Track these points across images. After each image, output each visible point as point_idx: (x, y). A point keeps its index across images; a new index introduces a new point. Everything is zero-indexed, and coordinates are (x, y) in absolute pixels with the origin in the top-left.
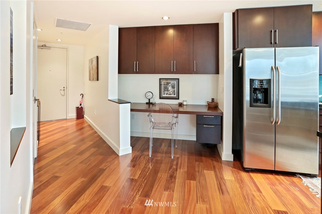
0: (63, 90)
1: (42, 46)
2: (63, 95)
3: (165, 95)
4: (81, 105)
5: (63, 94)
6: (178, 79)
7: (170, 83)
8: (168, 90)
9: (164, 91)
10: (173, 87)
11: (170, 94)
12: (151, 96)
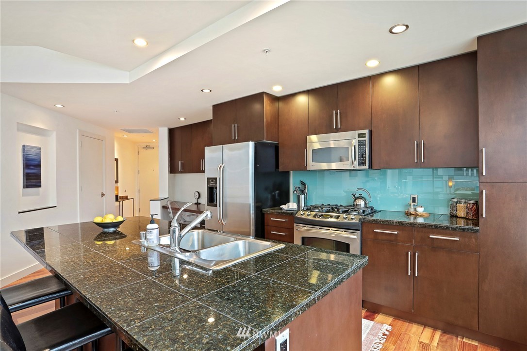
1: (147, 147)
12: (198, 196)
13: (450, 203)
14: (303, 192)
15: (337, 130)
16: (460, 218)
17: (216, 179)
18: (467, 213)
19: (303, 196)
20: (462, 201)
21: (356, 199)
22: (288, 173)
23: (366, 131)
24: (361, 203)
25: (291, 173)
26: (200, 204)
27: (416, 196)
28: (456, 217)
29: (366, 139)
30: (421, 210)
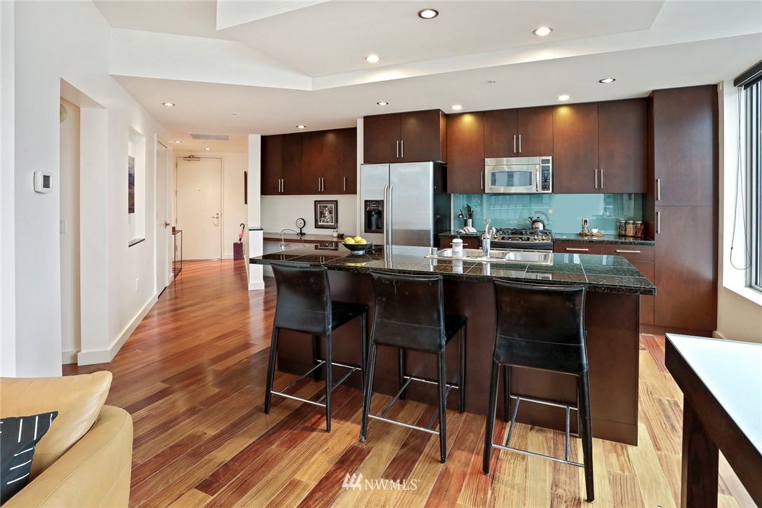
0: (217, 218)
1: (189, 157)
2: (217, 226)
3: (322, 223)
4: (240, 240)
5: (216, 223)
6: (337, 201)
7: (327, 206)
8: (324, 217)
9: (321, 217)
10: (330, 212)
11: (328, 222)
12: (303, 224)
13: (618, 224)
14: (471, 216)
15: (518, 155)
16: (629, 236)
17: (383, 201)
18: (636, 232)
19: (471, 220)
20: (631, 222)
21: (534, 222)
22: (450, 195)
23: (550, 158)
24: (541, 226)
25: (452, 195)
26: (304, 234)
27: (588, 219)
28: (625, 236)
29: (550, 165)
30: (595, 231)
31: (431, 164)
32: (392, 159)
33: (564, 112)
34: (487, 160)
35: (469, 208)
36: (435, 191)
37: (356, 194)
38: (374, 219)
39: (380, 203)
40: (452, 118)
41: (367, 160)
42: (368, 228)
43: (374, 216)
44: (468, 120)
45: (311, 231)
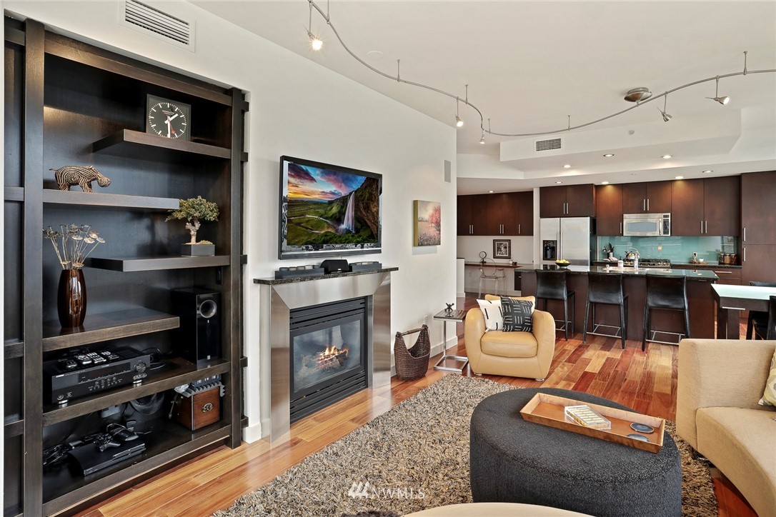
3: (499, 255)
6: (510, 240)
7: (503, 244)
8: (501, 251)
9: (498, 251)
10: (505, 248)
11: (503, 254)
13: (720, 256)
14: (612, 251)
15: (646, 212)
16: (727, 263)
17: (557, 241)
18: (731, 261)
19: (612, 253)
20: (728, 255)
23: (669, 214)
26: (485, 262)
27: (696, 253)
28: (724, 264)
29: (669, 218)
30: (701, 260)
31: (589, 218)
32: (560, 215)
33: (679, 183)
34: (625, 215)
35: (610, 245)
36: (591, 234)
37: (533, 235)
38: (549, 252)
39: (555, 242)
40: (600, 187)
41: (543, 215)
42: (545, 257)
43: (550, 249)
44: (610, 189)
45: (490, 260)
